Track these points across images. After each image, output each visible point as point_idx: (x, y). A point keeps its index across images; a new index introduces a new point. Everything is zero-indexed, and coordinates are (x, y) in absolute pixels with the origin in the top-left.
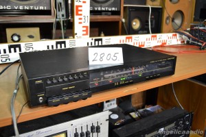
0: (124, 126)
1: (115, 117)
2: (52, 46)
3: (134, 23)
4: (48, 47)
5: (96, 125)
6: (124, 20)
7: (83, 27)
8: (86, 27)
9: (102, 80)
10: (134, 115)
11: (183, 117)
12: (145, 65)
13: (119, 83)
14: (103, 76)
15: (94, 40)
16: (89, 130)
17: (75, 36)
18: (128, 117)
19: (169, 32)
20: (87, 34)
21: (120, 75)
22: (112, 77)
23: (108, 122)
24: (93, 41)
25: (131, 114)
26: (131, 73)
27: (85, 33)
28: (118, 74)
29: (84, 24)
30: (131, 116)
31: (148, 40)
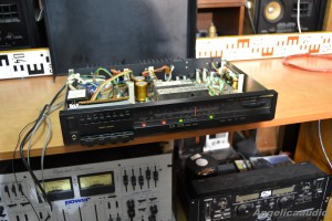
3: (270, 9)
5: (152, 170)
6: (249, 5)
10: (241, 164)
11: (312, 180)
13: (176, 125)
16: (143, 174)
21: (179, 115)
23: (171, 168)
25: (237, 162)
28: (176, 113)
30: (235, 165)
31: (281, 44)
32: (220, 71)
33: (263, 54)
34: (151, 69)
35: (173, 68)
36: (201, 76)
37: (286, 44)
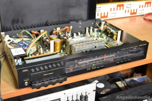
0: (110, 96)
1: (101, 86)
5: (84, 95)
9: (76, 66)
10: (120, 84)
12: (116, 52)
13: (91, 68)
14: (77, 63)
16: (79, 98)
18: (113, 86)
21: (93, 62)
22: (85, 63)
23: (95, 92)
25: (118, 83)
26: (102, 59)
28: (91, 60)
30: (117, 85)
31: (141, 7)
32: (102, 28)
33: (131, 14)
34: (58, 29)
35: (71, 27)
36: (89, 32)
37: (144, 6)
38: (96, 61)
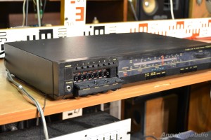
2: (34, 37)
4: (28, 37)
5: (114, 139)
7: (77, 8)
8: (82, 9)
9: (131, 69)
13: (150, 74)
14: (132, 65)
15: (93, 28)
17: (65, 22)
19: (203, 16)
20: (82, 19)
23: (129, 136)
24: (92, 30)
27: (79, 17)
29: (78, 5)
31: (171, 28)
37: (175, 27)
38: (155, 64)
